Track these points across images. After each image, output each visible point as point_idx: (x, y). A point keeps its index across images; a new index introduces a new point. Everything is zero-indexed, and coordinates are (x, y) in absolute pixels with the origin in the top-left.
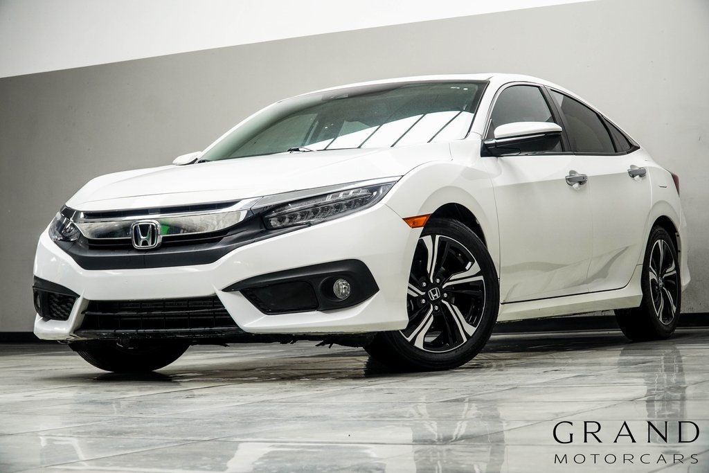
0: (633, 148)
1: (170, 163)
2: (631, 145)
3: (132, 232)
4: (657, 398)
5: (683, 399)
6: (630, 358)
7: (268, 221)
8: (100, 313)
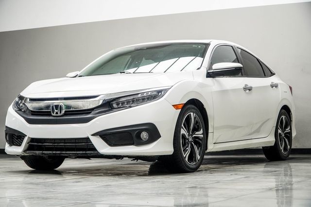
0: (272, 74)
1: (65, 76)
2: (271, 73)
3: (51, 108)
4: (280, 188)
5: (291, 189)
6: (269, 169)
7: (112, 104)
8: (36, 144)
